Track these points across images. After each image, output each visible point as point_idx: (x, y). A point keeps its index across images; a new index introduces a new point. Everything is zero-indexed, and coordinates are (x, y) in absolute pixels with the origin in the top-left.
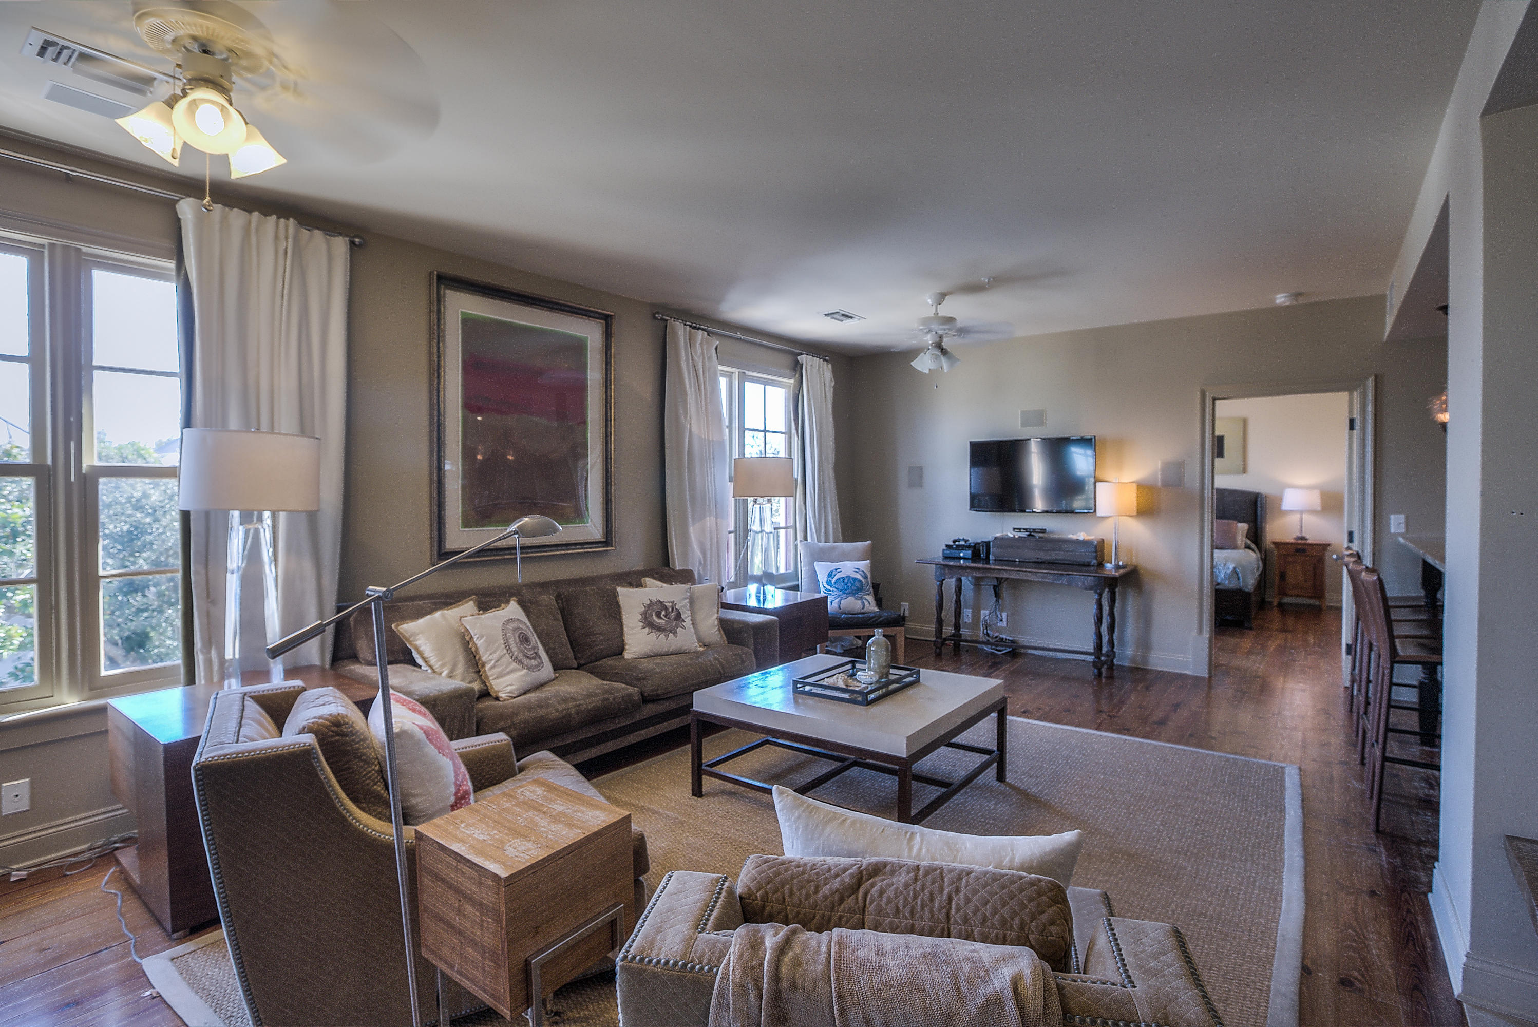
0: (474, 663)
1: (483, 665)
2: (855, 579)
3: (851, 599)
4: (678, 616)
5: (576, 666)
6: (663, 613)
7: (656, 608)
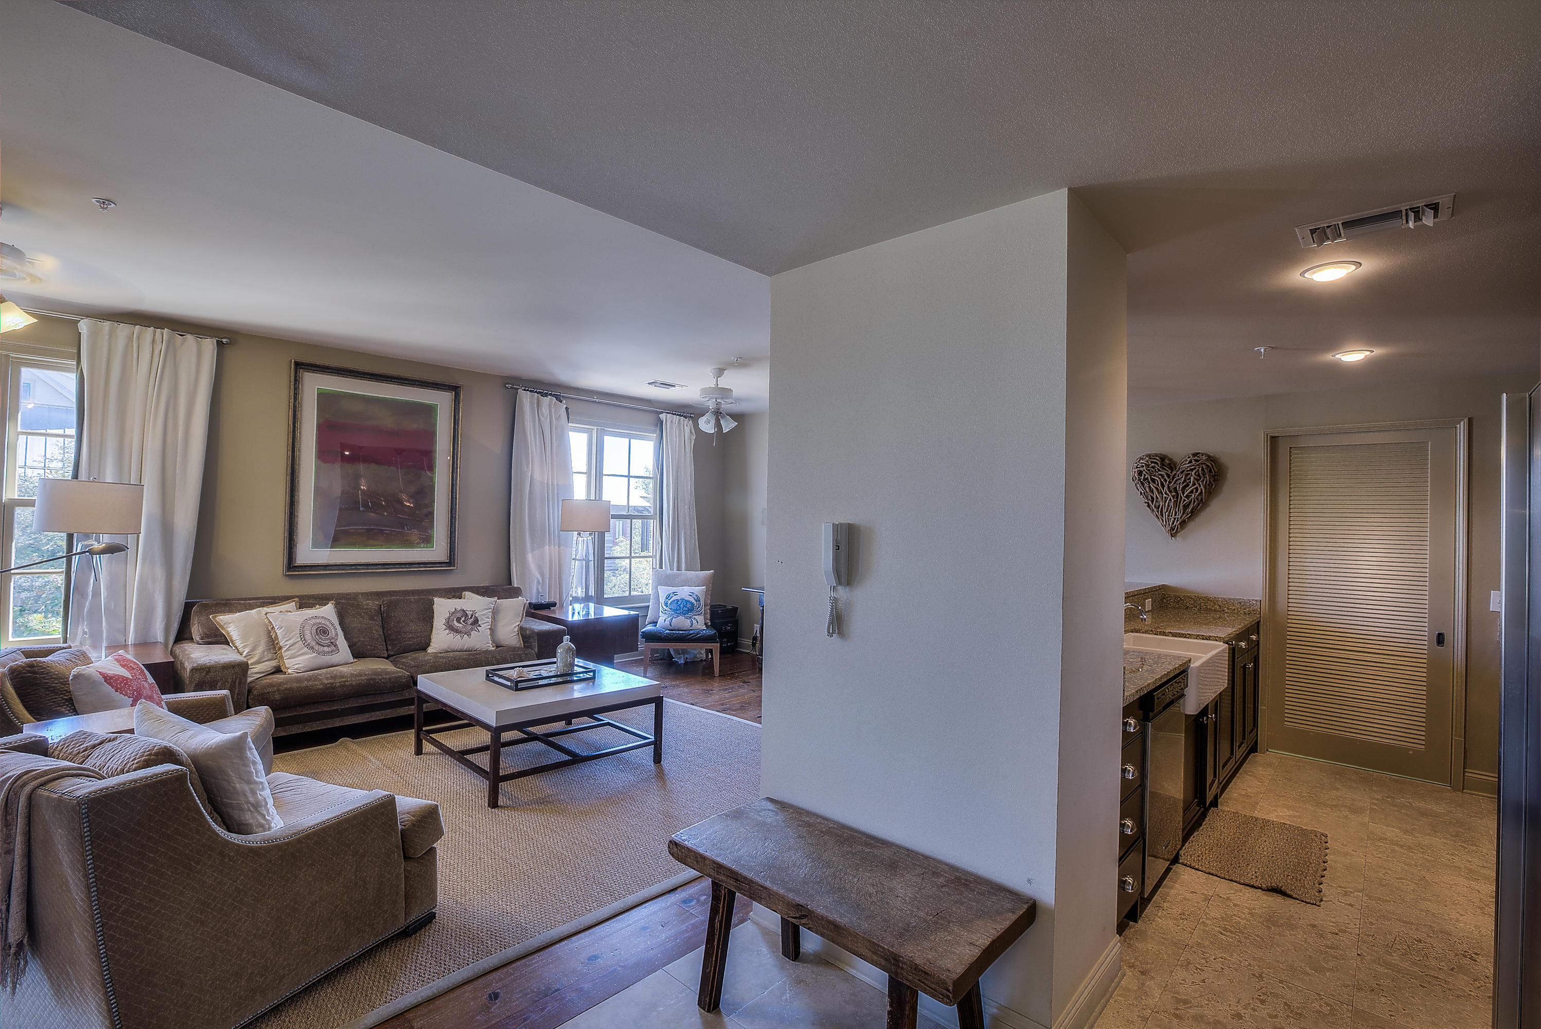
0: (273, 645)
1: (280, 648)
2: (687, 601)
3: (681, 618)
4: (476, 621)
5: (386, 655)
6: (463, 619)
7: (459, 615)
